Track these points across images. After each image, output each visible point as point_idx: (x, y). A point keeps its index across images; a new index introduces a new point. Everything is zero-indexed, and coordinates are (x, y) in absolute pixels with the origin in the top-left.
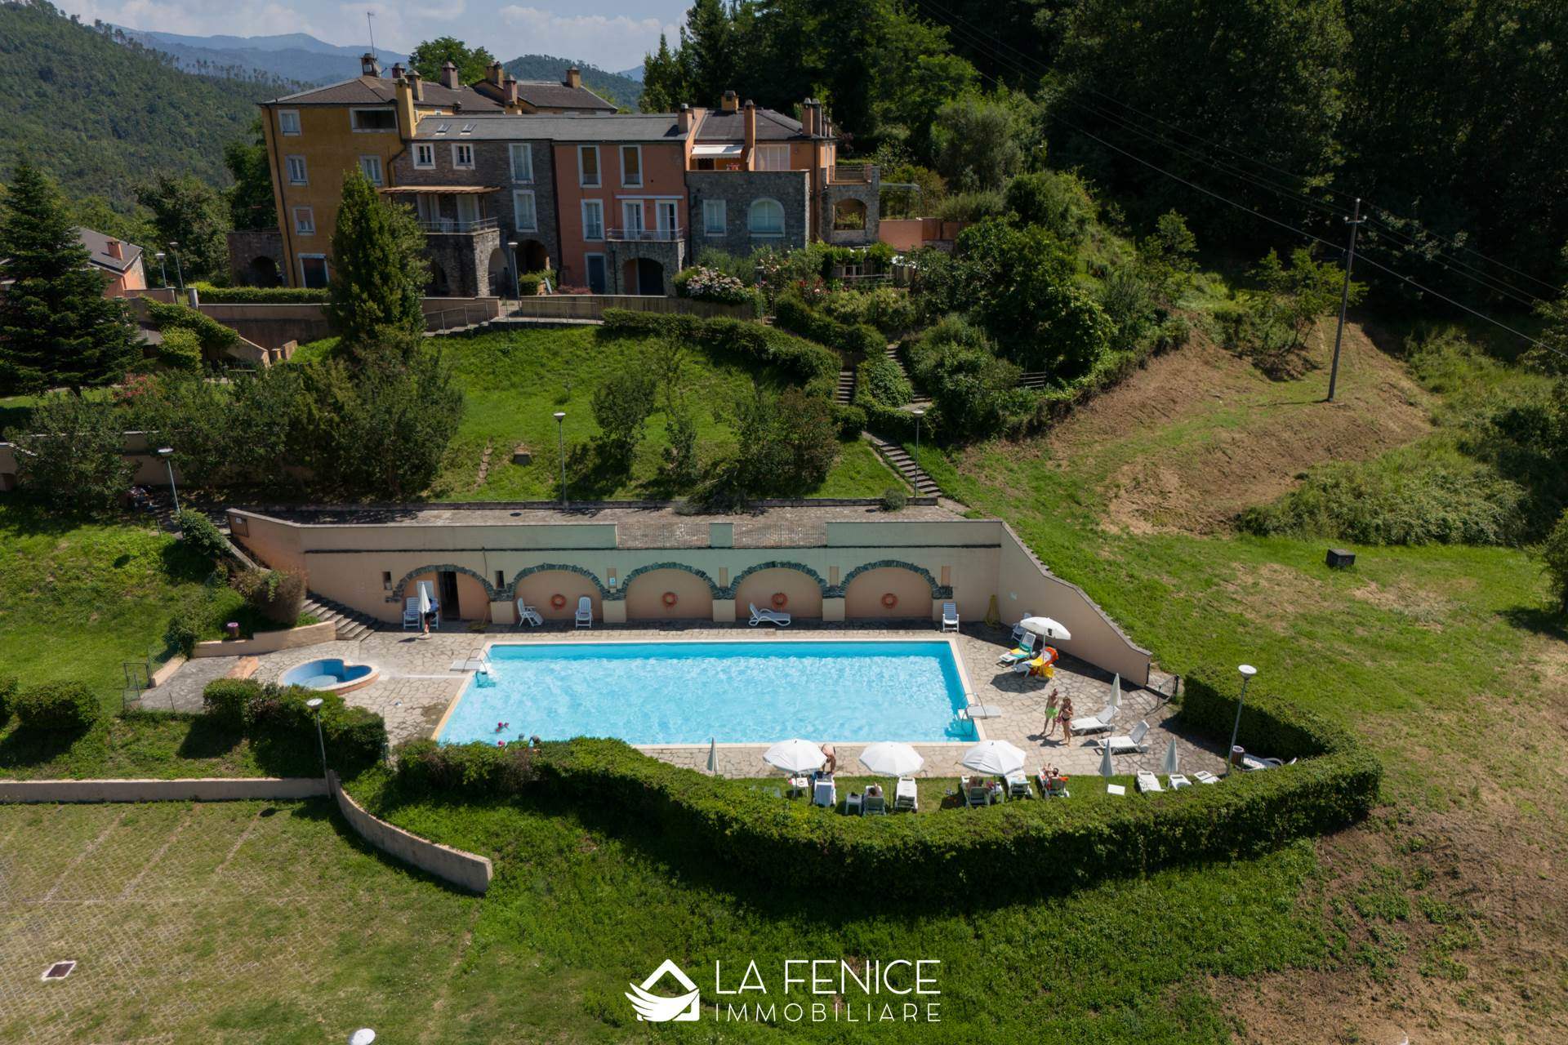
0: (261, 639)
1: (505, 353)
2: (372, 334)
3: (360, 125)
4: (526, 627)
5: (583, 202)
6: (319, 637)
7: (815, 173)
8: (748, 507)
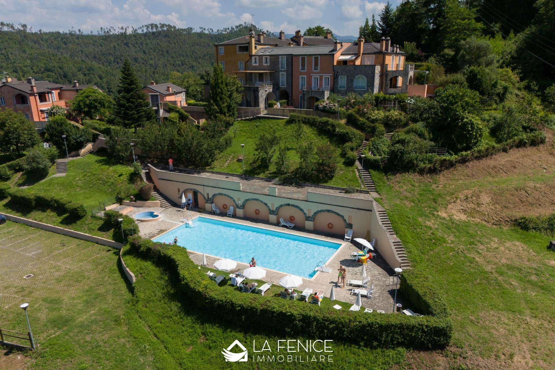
0: (139, 202)
1: (257, 126)
2: (215, 117)
3: (240, 51)
4: (213, 213)
5: (300, 76)
6: (155, 205)
7: (384, 66)
8: (299, 185)
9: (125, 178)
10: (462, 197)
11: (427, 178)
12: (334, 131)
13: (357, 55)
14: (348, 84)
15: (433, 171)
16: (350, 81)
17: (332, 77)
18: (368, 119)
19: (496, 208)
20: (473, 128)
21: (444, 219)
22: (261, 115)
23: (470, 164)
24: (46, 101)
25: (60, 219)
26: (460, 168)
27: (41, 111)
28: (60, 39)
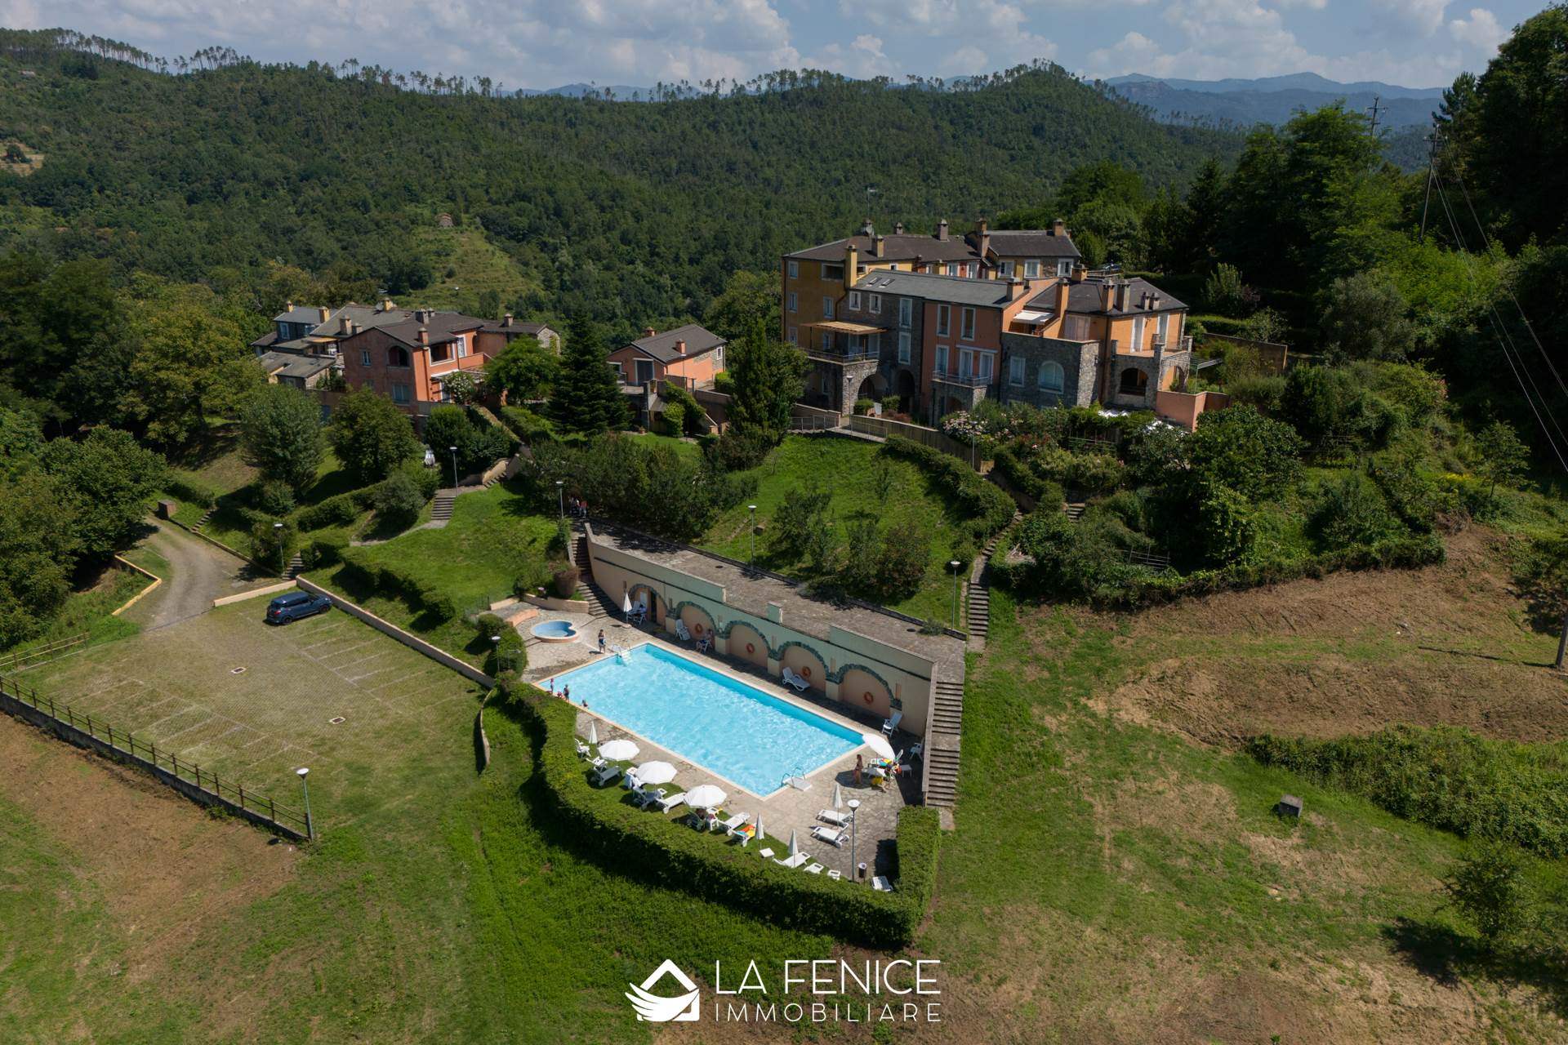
0: (552, 601)
1: (822, 454)
3: (828, 276)
4: (674, 640)
5: (938, 346)
6: (580, 609)
7: (1106, 344)
8: (842, 603)
9: (541, 545)
10: (1155, 673)
11: (1107, 620)
13: (1054, 312)
14: (1027, 375)
15: (1122, 607)
16: (1033, 370)
17: (998, 357)
18: (1035, 467)
19: (1221, 706)
20: (1224, 521)
21: (1094, 716)
22: (837, 429)
23: (1214, 600)
24: (445, 357)
25: (412, 618)
26: (1190, 605)
27: (433, 379)
28: (559, 113)
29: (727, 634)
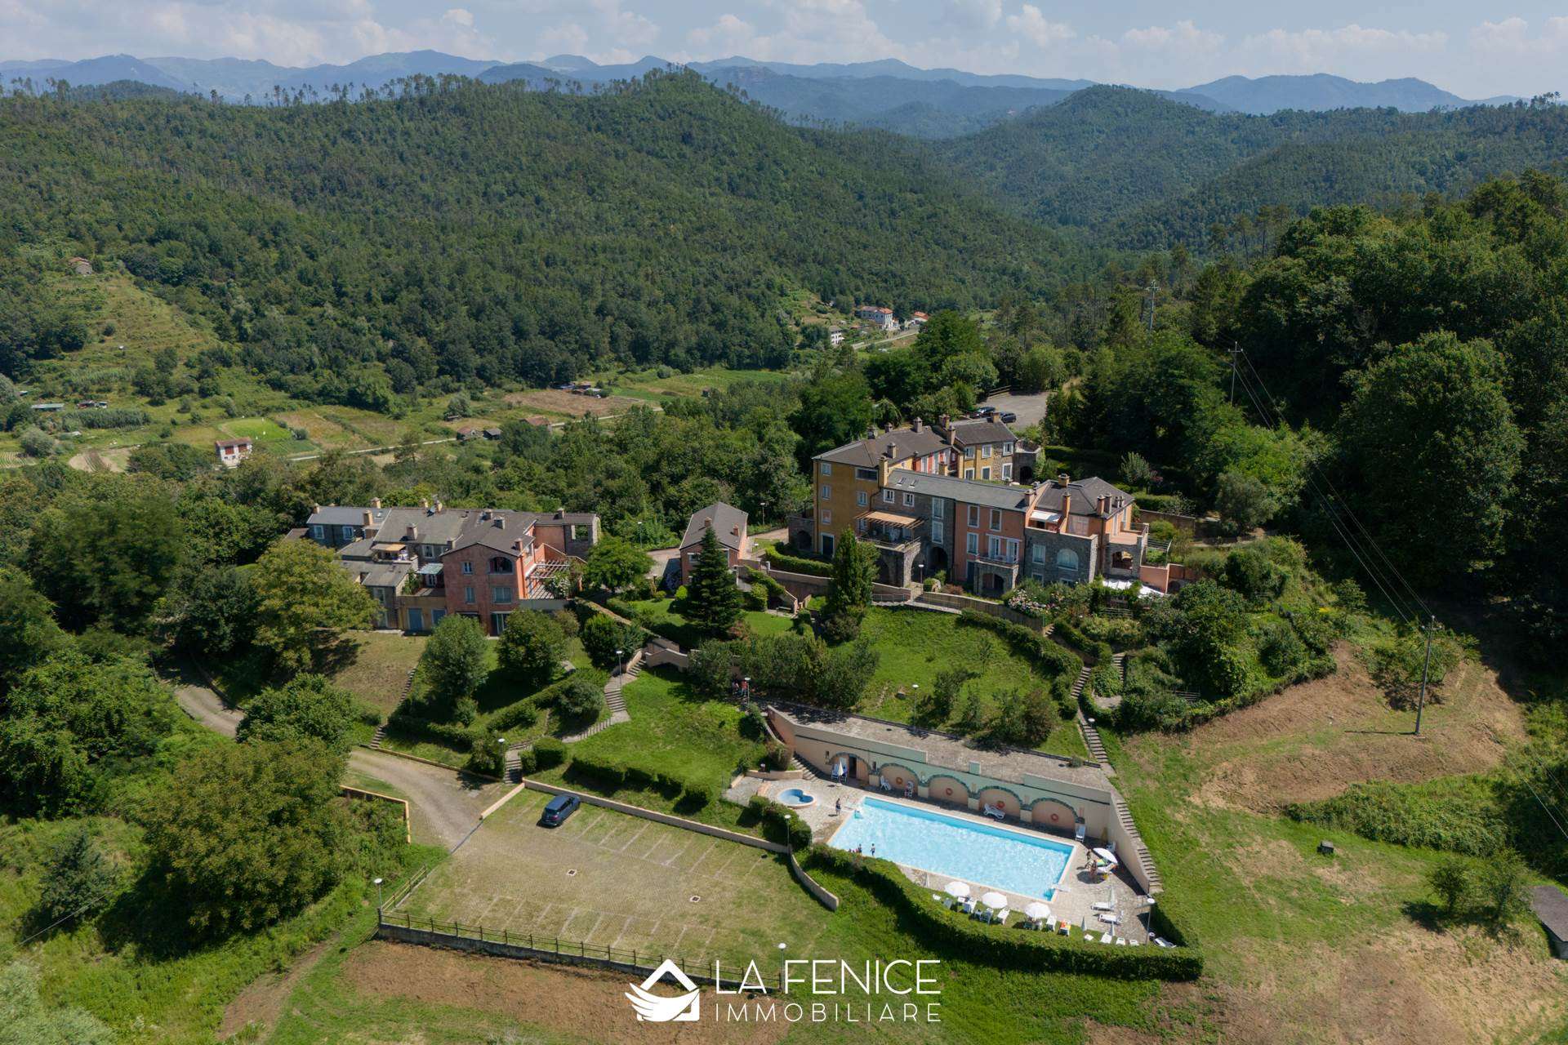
0: (773, 773)
3: (860, 476)
5: (968, 533)
6: (796, 776)
7: (1103, 536)
8: (1000, 750)
9: (732, 727)
10: (1220, 774)
11: (1174, 740)
12: (1038, 650)
13: (1062, 513)
14: (1048, 558)
15: (1181, 729)
16: (1052, 554)
17: (1023, 544)
18: (1084, 631)
19: (1262, 789)
20: (1232, 669)
21: (1197, 807)
22: (910, 602)
23: (1231, 717)
25: (672, 805)
26: (1217, 722)
27: (527, 579)
29: (927, 784)
